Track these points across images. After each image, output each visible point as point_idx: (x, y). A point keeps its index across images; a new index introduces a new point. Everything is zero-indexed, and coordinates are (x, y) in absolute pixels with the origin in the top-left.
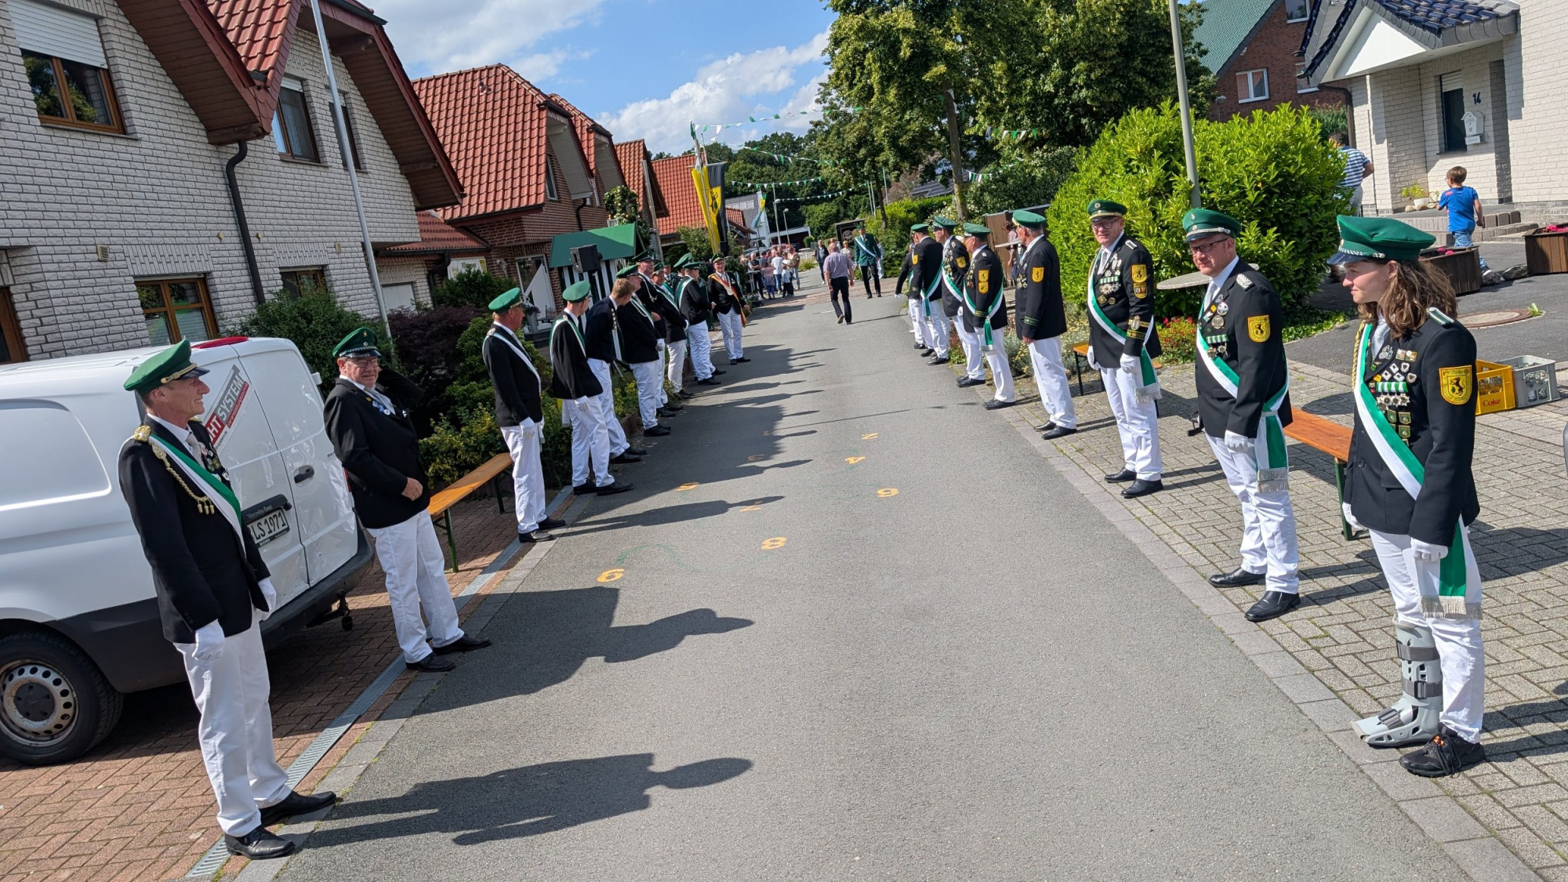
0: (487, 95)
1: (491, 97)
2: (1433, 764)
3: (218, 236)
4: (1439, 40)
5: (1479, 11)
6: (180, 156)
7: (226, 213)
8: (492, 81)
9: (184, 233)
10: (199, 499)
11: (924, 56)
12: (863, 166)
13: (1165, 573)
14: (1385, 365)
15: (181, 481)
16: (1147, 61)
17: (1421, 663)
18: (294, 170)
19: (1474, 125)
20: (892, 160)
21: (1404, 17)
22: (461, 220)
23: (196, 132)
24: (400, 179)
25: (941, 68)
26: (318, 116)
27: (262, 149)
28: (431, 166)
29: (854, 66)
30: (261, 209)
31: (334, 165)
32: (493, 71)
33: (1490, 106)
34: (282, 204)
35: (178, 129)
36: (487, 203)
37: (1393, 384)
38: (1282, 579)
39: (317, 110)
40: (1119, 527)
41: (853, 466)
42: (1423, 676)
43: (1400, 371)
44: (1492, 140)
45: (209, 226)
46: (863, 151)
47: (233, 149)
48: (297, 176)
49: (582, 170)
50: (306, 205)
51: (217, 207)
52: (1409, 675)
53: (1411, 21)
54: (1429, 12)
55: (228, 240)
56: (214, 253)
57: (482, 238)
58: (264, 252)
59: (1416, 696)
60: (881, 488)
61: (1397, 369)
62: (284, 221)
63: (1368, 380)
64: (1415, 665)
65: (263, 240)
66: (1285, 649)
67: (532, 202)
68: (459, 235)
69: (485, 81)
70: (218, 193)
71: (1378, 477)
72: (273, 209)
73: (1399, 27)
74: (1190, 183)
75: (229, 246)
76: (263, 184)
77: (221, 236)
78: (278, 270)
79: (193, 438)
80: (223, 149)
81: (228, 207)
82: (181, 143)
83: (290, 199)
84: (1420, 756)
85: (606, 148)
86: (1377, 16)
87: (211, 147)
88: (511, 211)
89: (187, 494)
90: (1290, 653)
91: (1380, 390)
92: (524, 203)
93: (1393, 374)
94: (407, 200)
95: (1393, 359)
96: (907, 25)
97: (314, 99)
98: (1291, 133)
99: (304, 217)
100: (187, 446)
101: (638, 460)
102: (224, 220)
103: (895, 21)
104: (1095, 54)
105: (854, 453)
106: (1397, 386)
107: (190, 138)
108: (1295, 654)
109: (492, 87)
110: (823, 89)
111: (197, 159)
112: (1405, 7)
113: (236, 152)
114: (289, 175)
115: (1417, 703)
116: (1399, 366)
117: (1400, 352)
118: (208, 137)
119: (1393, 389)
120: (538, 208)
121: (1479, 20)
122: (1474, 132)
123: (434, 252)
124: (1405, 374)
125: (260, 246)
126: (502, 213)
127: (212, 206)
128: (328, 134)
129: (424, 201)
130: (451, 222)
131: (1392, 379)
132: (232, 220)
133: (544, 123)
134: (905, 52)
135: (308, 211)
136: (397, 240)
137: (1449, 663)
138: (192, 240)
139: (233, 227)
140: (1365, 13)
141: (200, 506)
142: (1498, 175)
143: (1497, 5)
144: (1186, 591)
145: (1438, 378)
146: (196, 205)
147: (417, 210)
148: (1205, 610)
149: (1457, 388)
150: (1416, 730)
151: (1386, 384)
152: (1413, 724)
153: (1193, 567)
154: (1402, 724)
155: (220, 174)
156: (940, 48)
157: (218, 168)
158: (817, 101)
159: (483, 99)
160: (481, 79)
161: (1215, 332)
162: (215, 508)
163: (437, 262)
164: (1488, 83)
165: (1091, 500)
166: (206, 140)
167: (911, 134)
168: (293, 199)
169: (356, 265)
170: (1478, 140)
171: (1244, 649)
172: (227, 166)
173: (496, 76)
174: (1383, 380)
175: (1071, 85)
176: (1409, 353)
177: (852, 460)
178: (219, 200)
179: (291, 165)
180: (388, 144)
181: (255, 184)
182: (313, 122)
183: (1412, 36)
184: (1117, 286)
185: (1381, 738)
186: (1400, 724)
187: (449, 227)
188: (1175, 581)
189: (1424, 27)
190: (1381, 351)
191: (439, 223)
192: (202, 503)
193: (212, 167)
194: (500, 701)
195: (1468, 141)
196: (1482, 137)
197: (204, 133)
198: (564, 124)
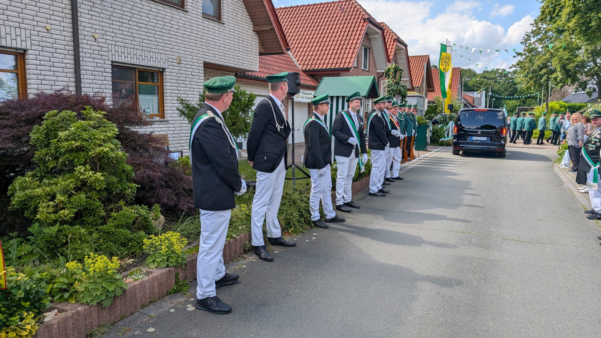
0: (342, 13)
8: (346, 7)
9: (3, 17)
22: (309, 70)
28: (269, 28)
30: (106, 20)
31: (195, 12)
34: (131, 23)
36: (324, 64)
45: (38, 19)
49: (384, 58)
50: (156, 29)
55: (57, 32)
56: (36, 38)
58: (98, 48)
62: (129, 34)
65: (100, 40)
67: (346, 66)
68: (308, 78)
75: (57, 37)
77: (49, 27)
78: (110, 63)
83: (140, 21)
85: (403, 52)
88: (334, 70)
92: (342, 66)
94: (255, 47)
99: (151, 35)
102: (58, 19)
109: (345, 10)
120: (348, 69)
125: (94, 44)
126: (330, 70)
129: (265, 50)
132: (68, 21)
133: (364, 28)
135: (158, 33)
138: (11, 23)
139: (68, 25)
159: (339, 15)
160: (341, 5)
168: (145, 22)
169: (194, 74)
173: (349, 5)
180: (247, 12)
198: (379, 33)
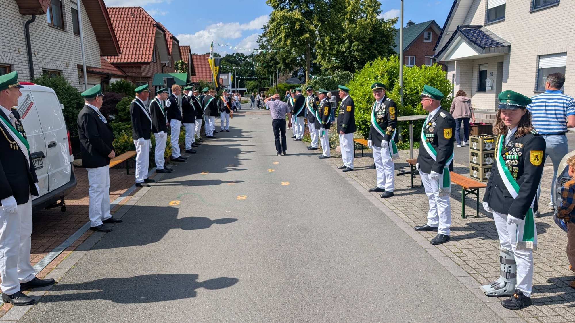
0: (133, 18)
1: (135, 19)
2: (514, 305)
3: (18, 51)
4: (484, 51)
5: (498, 43)
6: (7, 16)
7: (23, 42)
8: (136, 13)
9: (4, 47)
10: (11, 142)
11: (302, 30)
12: (271, 68)
13: (396, 223)
14: (510, 149)
15: (4, 133)
16: (378, 45)
17: (509, 265)
18: (53, 31)
19: (490, 83)
20: (282, 67)
21: (473, 41)
22: (117, 63)
23: (14, 7)
24: (96, 42)
25: (307, 35)
26: (66, 11)
27: (41, 20)
28: (109, 39)
29: (277, 29)
30: (38, 43)
31: (70, 32)
32: (137, 9)
33: (496, 77)
34: (47, 43)
35: (7, 5)
36: (128, 58)
37: (513, 156)
38: (444, 230)
39: (66, 9)
40: (376, 205)
41: (270, 173)
42: (510, 270)
43: (516, 151)
44: (495, 89)
45: (15, 46)
46: (272, 63)
47: (30, 17)
48: (55, 33)
49: (166, 52)
50: (56, 45)
51: (19, 39)
52: (504, 270)
53: (475, 43)
54: (481, 41)
55: (22, 53)
56: (15, 57)
57: (124, 72)
58: (37, 61)
59: (506, 278)
60: (283, 181)
61: (515, 150)
62: (47, 50)
63: (503, 154)
64: (507, 266)
65: (37, 56)
66: (447, 256)
67: (146, 61)
68: (115, 69)
69: (133, 12)
70: (21, 34)
71: (502, 192)
72: (42, 44)
73: (470, 45)
74: (400, 86)
75: (22, 56)
76: (40, 34)
77: (20, 51)
78: (41, 69)
79: (13, 115)
80: (25, 16)
81: (24, 40)
82: (8, 11)
83: (50, 42)
84: (509, 301)
85: (176, 46)
86: (463, 40)
87: (20, 15)
88: (138, 63)
89: (6, 139)
90: (450, 258)
91: (507, 158)
92: (143, 61)
93: (513, 152)
94: (98, 52)
95: (514, 147)
96: (299, 17)
97: (65, 5)
98: (436, 74)
99: (55, 50)
100: (9, 118)
101: (183, 161)
102: (22, 45)
103: (294, 15)
104: (361, 40)
105: (271, 168)
106: (514, 157)
107: (12, 9)
108: (452, 258)
109: (136, 15)
110: (260, 38)
111: (13, 18)
112: (473, 38)
113: (30, 19)
114: (51, 32)
115: (506, 280)
116: (516, 149)
117: (516, 144)
118: (19, 10)
119: (513, 158)
120: (148, 63)
121: (497, 46)
122: (490, 86)
123: (105, 74)
124: (517, 152)
125: (35, 58)
126: (134, 63)
127: (17, 38)
128: (69, 19)
129: (104, 52)
130: (113, 64)
131: (512, 154)
132: (25, 46)
133: (154, 32)
134: (297, 27)
135: (57, 48)
136: (92, 66)
137: (520, 266)
138: (7, 50)
139: (25, 48)
140: (459, 38)
141: (11, 145)
142: (496, 101)
143: (504, 42)
144: (406, 230)
145: (529, 155)
146: (10, 37)
147: (101, 56)
148: (414, 239)
149: (536, 159)
150: (505, 291)
151: (510, 156)
152: (504, 289)
153: (407, 222)
154: (500, 288)
155: (22, 26)
156: (308, 28)
157: (22, 24)
158: (257, 42)
159: (131, 19)
160: (131, 11)
161: (429, 133)
162: (19, 147)
163: (105, 78)
164: (496, 69)
165: (364, 195)
166: (18, 12)
167: (291, 59)
168: (51, 42)
169: (74, 73)
170: (490, 88)
171: (432, 254)
172: (26, 24)
173: (138, 11)
174: (509, 154)
175: (351, 49)
176: (520, 144)
177: (270, 171)
178: (20, 36)
179: (52, 28)
180: (93, 28)
181: (36, 33)
182: (63, 13)
183: (475, 49)
184: (384, 115)
185: (492, 293)
186: (499, 288)
187: (112, 66)
188: (401, 227)
189: (479, 46)
190: (509, 143)
191: (108, 63)
192: (12, 144)
193: (19, 23)
194: (129, 247)
195: (487, 88)
196: (492, 87)
197: (18, 9)
198: (162, 34)
